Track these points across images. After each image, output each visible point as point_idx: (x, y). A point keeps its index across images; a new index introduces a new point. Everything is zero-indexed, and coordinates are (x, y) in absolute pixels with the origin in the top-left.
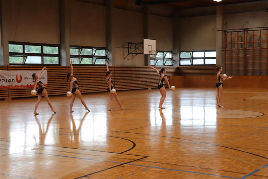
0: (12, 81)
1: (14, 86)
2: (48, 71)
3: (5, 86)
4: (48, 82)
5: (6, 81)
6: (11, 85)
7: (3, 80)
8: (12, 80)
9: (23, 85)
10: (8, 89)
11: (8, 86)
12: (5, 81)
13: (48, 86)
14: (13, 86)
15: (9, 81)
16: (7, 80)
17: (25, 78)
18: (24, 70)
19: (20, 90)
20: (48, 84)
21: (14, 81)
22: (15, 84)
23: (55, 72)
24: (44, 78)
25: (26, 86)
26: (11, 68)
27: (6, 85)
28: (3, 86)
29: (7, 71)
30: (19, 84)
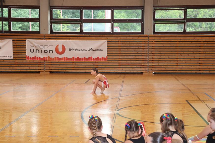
0: (50, 53)
1: (53, 58)
2: (108, 41)
3: (40, 58)
4: (108, 56)
5: (42, 52)
6: (49, 57)
7: (37, 51)
8: (50, 50)
9: (67, 58)
10: (45, 61)
11: (44, 57)
12: (40, 51)
13: (108, 60)
14: (51, 58)
15: (46, 52)
16: (42, 50)
17: (70, 49)
18: (69, 39)
19: (62, 64)
20: (108, 58)
21: (52, 53)
22: (54, 55)
23: (121, 43)
24: (102, 50)
25: (71, 58)
26: (50, 37)
27: (42, 57)
28: (37, 57)
29: (44, 40)
30: (60, 56)
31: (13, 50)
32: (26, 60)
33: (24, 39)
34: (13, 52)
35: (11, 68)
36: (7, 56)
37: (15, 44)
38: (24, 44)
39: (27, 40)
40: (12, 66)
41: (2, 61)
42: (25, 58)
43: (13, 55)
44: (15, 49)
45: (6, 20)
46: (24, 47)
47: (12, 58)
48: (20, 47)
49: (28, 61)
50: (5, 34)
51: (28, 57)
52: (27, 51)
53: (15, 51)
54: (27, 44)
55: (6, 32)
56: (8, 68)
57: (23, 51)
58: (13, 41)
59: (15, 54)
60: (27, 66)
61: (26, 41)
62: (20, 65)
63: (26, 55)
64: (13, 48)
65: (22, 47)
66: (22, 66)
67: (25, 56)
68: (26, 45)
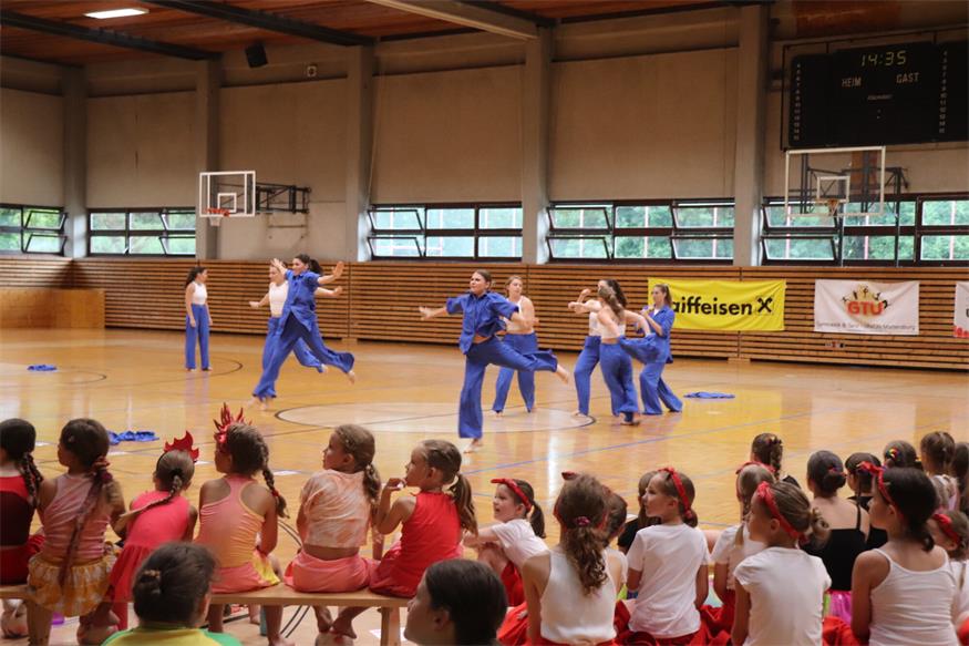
31: (920, 311)
32: (952, 337)
33: (951, 283)
34: (920, 317)
35: (913, 358)
36: (903, 327)
37: (924, 295)
38: (951, 295)
39: (958, 284)
40: (916, 352)
41: (890, 338)
42: (949, 334)
43: (921, 323)
44: (924, 308)
45: (907, 231)
46: (951, 302)
47: (916, 332)
48: (938, 302)
49: (960, 341)
50: (902, 268)
51: (960, 330)
52: (956, 315)
53: (924, 314)
54: (957, 295)
55: (904, 263)
56: (906, 357)
57: (946, 315)
58: (921, 286)
59: (923, 320)
60: (955, 353)
61: (954, 286)
62: (935, 352)
63: (955, 323)
64: (920, 304)
65: (944, 302)
66: (941, 352)
67: (950, 327)
68: (953, 299)
